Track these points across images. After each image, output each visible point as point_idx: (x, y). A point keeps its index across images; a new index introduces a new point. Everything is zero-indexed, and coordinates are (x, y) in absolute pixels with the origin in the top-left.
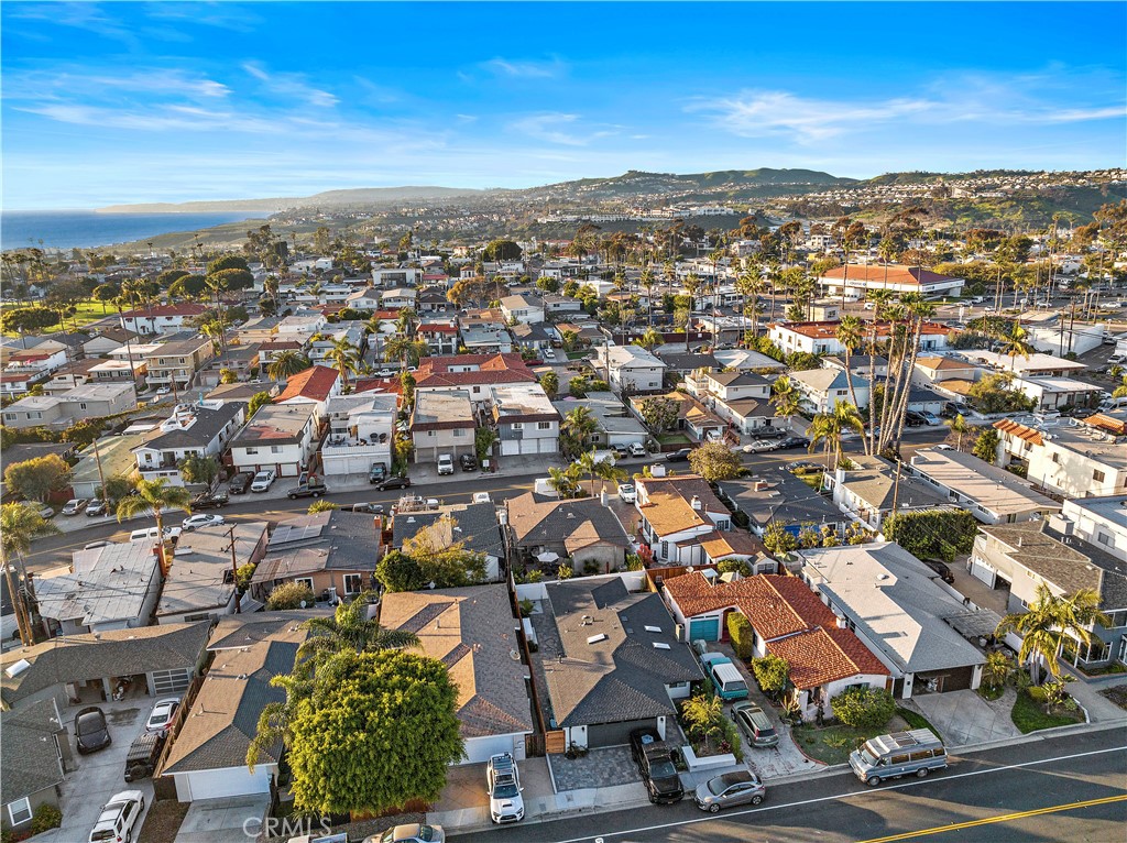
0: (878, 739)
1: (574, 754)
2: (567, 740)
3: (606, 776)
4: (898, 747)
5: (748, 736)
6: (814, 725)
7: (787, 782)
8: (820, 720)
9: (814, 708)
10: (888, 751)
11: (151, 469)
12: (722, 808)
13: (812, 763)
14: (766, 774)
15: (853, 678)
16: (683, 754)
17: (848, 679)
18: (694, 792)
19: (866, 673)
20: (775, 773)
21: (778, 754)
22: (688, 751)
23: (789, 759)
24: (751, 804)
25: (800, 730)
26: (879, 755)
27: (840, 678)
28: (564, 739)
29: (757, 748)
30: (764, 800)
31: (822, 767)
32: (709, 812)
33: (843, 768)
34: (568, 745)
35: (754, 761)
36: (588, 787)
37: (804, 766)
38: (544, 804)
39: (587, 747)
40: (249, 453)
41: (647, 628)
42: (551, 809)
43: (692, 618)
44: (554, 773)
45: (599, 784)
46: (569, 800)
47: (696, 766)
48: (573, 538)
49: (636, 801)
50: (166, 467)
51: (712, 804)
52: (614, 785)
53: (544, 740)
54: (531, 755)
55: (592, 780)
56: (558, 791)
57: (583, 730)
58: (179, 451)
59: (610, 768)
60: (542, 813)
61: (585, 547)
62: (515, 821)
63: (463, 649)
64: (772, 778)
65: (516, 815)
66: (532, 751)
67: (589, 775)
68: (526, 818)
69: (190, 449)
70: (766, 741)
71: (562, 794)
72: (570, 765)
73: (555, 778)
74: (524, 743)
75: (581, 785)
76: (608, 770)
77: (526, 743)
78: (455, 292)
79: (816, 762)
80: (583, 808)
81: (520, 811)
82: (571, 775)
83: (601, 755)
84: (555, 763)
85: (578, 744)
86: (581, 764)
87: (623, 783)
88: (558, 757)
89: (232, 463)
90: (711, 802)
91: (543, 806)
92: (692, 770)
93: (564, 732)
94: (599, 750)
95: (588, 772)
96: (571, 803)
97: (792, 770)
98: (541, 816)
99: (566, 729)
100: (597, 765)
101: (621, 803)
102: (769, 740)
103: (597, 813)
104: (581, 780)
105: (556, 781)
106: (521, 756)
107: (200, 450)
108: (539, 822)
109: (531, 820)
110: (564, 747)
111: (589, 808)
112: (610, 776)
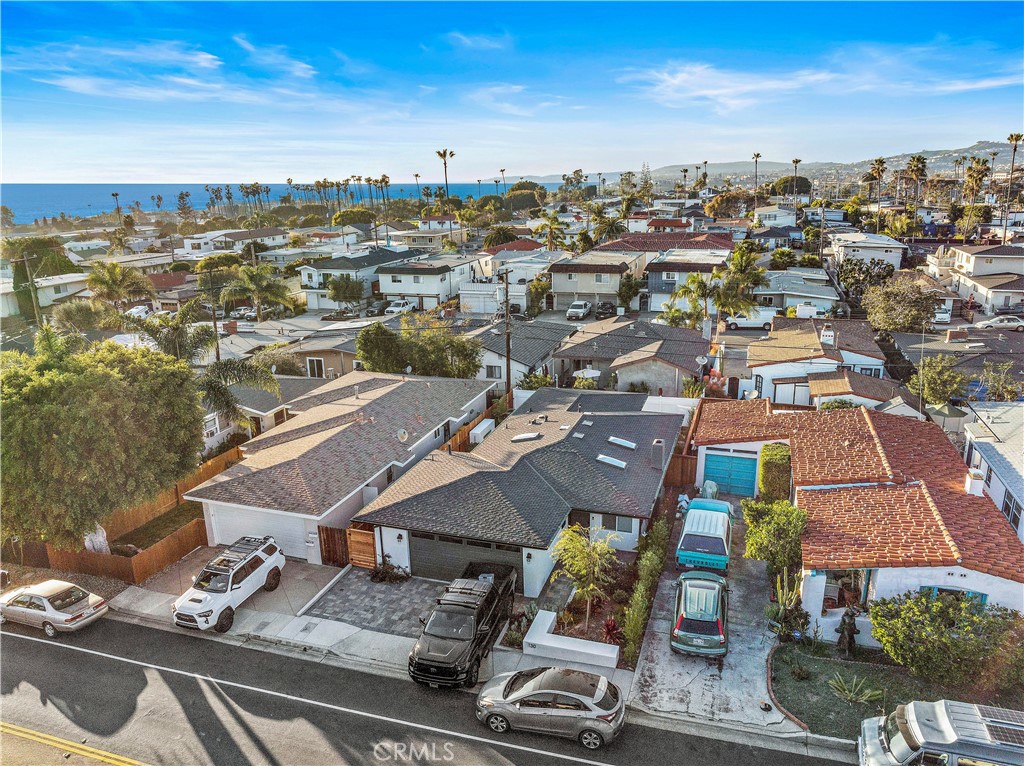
0: (940, 706)
3: (396, 617)
4: (987, 738)
6: (826, 649)
7: (692, 731)
8: (848, 643)
10: (951, 737)
11: (312, 288)
12: (513, 730)
13: (776, 716)
14: (663, 702)
15: (941, 571)
17: (927, 571)
19: (974, 568)
21: (716, 677)
22: (543, 619)
23: (732, 693)
25: (797, 651)
26: (920, 739)
27: (906, 564)
28: (374, 546)
30: (607, 747)
31: (792, 729)
33: (844, 749)
34: (379, 560)
35: (658, 673)
36: (353, 623)
37: (754, 715)
38: (269, 623)
39: (408, 570)
40: (394, 281)
41: (612, 439)
42: (267, 633)
43: (708, 448)
44: (330, 590)
45: (372, 625)
46: (305, 629)
47: (533, 646)
48: (628, 356)
49: (397, 666)
50: (324, 288)
51: (492, 715)
52: (392, 633)
53: (346, 542)
54: (329, 560)
55: (369, 616)
56: (304, 614)
57: (400, 537)
58: (336, 273)
59: (414, 609)
60: (252, 633)
61: (632, 363)
62: (198, 629)
63: (351, 418)
64: (669, 712)
65: (196, 617)
66: (329, 552)
67: (373, 609)
68: (228, 633)
69: (345, 272)
70: (695, 643)
71: (307, 619)
72: (365, 588)
73: (322, 597)
74: (317, 536)
75: (346, 617)
76: (408, 610)
77: (320, 537)
78: (713, 206)
79: (787, 717)
80: (311, 648)
81: (206, 615)
82: (348, 600)
83: (420, 590)
84: (349, 579)
85: (393, 561)
86: (380, 592)
87: (406, 635)
88: (361, 573)
89: (379, 290)
90: (491, 710)
91: (264, 625)
92: (527, 650)
93: (373, 535)
94: (426, 582)
95: (377, 604)
96: (302, 634)
97: (723, 715)
98: (248, 638)
99: (377, 530)
100: (401, 600)
101: (371, 661)
102: (700, 642)
103: (323, 662)
104: (355, 610)
105: (318, 601)
106: (314, 557)
107: (353, 274)
108: (238, 644)
109: (231, 639)
110: (375, 561)
111: (318, 650)
112: (401, 619)
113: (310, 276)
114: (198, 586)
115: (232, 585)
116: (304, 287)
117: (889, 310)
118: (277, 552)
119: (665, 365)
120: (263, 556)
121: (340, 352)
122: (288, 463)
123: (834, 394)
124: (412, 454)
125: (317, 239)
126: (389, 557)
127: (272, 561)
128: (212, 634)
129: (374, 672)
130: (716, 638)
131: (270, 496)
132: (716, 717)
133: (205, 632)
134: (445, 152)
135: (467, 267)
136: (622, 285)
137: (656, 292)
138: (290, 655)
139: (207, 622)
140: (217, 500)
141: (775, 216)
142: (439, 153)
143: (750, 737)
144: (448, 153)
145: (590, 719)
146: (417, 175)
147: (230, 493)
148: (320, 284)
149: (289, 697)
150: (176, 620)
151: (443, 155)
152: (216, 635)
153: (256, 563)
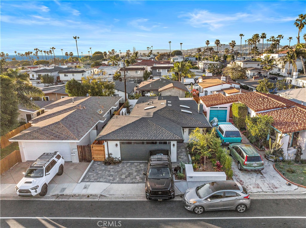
1: (110, 162)
2: (106, 152)
3: (123, 177)
5: (239, 162)
6: (293, 162)
7: (271, 198)
8: (299, 159)
9: (293, 150)
11: (34, 80)
12: (206, 212)
13: (294, 186)
14: (252, 189)
16: (184, 169)
18: (182, 196)
20: (260, 190)
21: (263, 177)
22: (189, 167)
23: (273, 181)
24: (235, 211)
25: (282, 164)
28: (104, 150)
29: (246, 171)
30: (248, 210)
32: (193, 212)
34: (107, 156)
35: (242, 179)
36: (106, 182)
37: (287, 188)
38: (66, 188)
39: (120, 159)
40: (65, 76)
41: (181, 106)
42: (66, 192)
43: (211, 108)
44: (88, 171)
45: (114, 181)
46: (85, 188)
47: (191, 177)
48: (163, 88)
49: (135, 196)
50: (39, 79)
51: (196, 206)
52: (126, 183)
53: (91, 150)
54: (83, 160)
55: (112, 178)
56: (81, 182)
57: (117, 145)
58: (43, 74)
59: (129, 173)
60: (59, 194)
61: (166, 89)
62: (32, 196)
63: (75, 108)
64: (257, 192)
65: (30, 190)
66: (83, 157)
67: (112, 175)
68: (46, 195)
69: (46, 74)
70: (254, 166)
71: (83, 184)
72: (103, 168)
73: (86, 174)
74: (77, 150)
75: (101, 180)
76: (127, 174)
77: (78, 150)
78: (158, 57)
79: (299, 186)
80: (91, 195)
81: (35, 188)
82: (99, 174)
83: (128, 165)
84: (95, 166)
85: (113, 156)
86: (111, 169)
87: (132, 183)
88: (99, 163)
89: (60, 79)
90: (196, 204)
91: (64, 189)
92: (188, 180)
93: (104, 146)
94: (128, 162)
95: (112, 173)
96: (85, 190)
97: (276, 190)
98: (57, 196)
99: (105, 143)
100: (122, 170)
101: (123, 196)
102: (256, 165)
103: (100, 200)
104: (104, 177)
105: (85, 176)
106: (76, 159)
107: (49, 74)
108: (54, 200)
109: (49, 197)
110: (105, 158)
111: (96, 196)
112: (126, 177)
113: (33, 76)
114: (27, 176)
115: (46, 173)
116: (31, 79)
117: (233, 73)
118: (61, 158)
119: (177, 89)
120: (56, 160)
121: (55, 94)
122: (56, 123)
123: (235, 93)
124: (105, 118)
125: (30, 69)
126: (111, 154)
127: (60, 162)
128: (38, 197)
129: (127, 200)
130: (261, 162)
131: (53, 135)
132: (274, 191)
133: (36, 197)
134: (76, 37)
135: (90, 71)
136: (144, 74)
137: (155, 76)
138: (82, 200)
139: (36, 192)
140: (27, 139)
141: (178, 59)
142: (74, 37)
143: (292, 196)
144: (77, 37)
145: (241, 199)
146: (62, 50)
147: (33, 136)
148: (37, 78)
149: (92, 218)
150: (18, 193)
151: (75, 38)
152: (41, 198)
153: (54, 163)
